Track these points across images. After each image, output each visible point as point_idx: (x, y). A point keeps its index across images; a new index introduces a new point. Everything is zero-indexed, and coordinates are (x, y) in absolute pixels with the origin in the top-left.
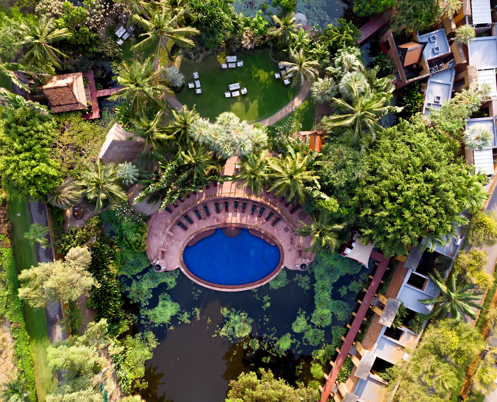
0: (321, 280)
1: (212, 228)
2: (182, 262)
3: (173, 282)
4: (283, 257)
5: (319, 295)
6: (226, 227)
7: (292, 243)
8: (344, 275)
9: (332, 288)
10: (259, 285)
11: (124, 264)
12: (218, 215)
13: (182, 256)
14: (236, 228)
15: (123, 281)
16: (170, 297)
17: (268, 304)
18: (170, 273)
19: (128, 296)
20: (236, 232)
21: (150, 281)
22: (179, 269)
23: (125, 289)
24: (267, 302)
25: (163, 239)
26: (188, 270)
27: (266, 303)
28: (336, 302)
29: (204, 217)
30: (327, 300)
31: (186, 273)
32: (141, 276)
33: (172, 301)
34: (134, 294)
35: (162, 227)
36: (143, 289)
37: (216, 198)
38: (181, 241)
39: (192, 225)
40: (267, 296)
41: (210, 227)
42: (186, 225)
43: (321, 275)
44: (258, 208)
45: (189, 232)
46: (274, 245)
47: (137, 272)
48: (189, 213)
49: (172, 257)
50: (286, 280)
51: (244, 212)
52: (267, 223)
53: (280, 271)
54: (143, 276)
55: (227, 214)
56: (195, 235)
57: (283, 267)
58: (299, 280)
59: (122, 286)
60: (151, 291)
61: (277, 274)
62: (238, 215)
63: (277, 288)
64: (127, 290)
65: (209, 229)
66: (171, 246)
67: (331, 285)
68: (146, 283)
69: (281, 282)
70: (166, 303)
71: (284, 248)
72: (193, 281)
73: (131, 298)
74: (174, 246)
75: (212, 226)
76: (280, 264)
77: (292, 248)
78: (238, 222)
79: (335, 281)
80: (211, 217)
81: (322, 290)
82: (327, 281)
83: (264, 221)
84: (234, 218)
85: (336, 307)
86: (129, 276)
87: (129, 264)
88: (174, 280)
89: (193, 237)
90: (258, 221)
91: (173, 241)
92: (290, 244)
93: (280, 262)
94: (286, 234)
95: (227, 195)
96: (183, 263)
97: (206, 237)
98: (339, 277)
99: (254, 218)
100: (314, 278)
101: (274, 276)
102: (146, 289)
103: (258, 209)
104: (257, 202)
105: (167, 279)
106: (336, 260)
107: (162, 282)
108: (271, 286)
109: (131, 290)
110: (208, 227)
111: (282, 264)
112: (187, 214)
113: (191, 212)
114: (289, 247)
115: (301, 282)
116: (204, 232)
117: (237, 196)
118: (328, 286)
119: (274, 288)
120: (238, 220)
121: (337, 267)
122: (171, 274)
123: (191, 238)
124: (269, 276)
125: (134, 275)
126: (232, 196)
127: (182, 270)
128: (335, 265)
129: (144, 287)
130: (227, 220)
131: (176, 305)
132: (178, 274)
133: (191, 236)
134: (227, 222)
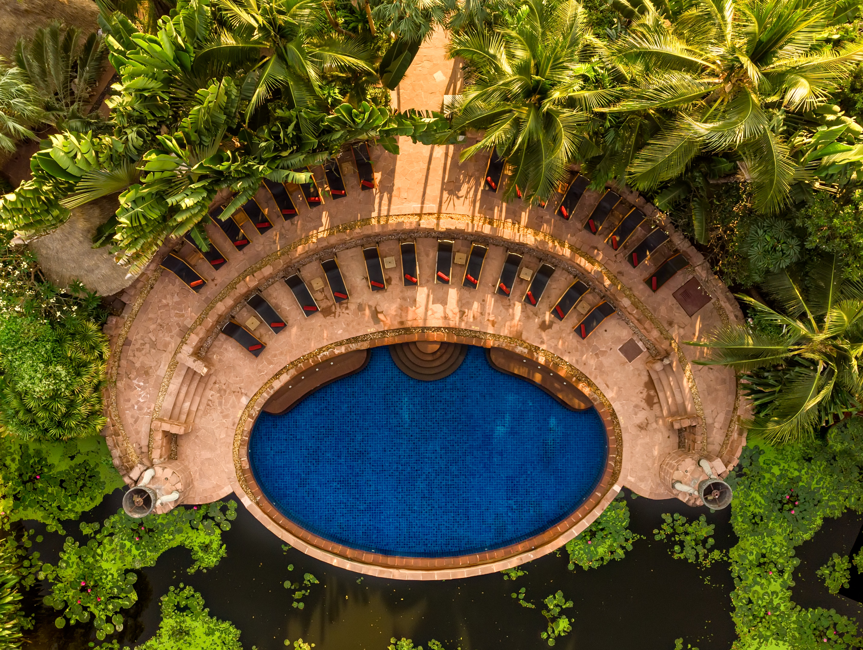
0: (754, 533)
1: (354, 347)
2: (243, 471)
3: (215, 546)
4: (620, 454)
5: (746, 589)
6: (407, 344)
7: (650, 402)
8: (838, 514)
9: (796, 562)
10: (530, 557)
11: (32, 480)
12: (378, 296)
13: (244, 451)
14: (443, 344)
15: (28, 544)
16: (202, 602)
17: (563, 624)
18: (202, 512)
19: (48, 601)
20: (444, 358)
21: (128, 544)
22: (233, 496)
23: (36, 573)
24: (561, 614)
25: (173, 387)
26: (266, 503)
27: (554, 619)
28: (810, 614)
29: (324, 304)
30: (777, 608)
31: (258, 514)
32: (97, 526)
33: (211, 615)
34: (71, 593)
35: (166, 345)
36: (103, 572)
37: (367, 231)
38: (239, 393)
39: (282, 337)
40: (559, 595)
41: (349, 341)
42: (257, 335)
43: (754, 516)
44: (524, 270)
45: (270, 363)
46: (583, 406)
47: (79, 509)
48: (271, 290)
49: (206, 454)
50: (628, 533)
51: (474, 285)
52: (558, 325)
53: (605, 504)
54: (102, 526)
55: (409, 293)
56: (293, 372)
57: (617, 488)
58: (674, 534)
59: (26, 563)
60: (133, 578)
61: (597, 513)
62: (453, 294)
63: (596, 565)
64: (41, 576)
65: (343, 350)
66: (205, 413)
67: (792, 553)
68: (113, 551)
69: (608, 542)
70: (189, 622)
71: (621, 419)
72: (286, 544)
73: (60, 607)
74: (215, 415)
75: (356, 340)
76: (606, 478)
77: (651, 420)
78: (452, 324)
79: (807, 537)
80: (353, 307)
81: (757, 571)
82: (778, 539)
83: (548, 317)
84: (438, 308)
85: (809, 632)
86: (53, 526)
87: (50, 480)
88: (216, 538)
89: (285, 378)
90: (527, 317)
91: (209, 394)
92: (644, 404)
93: (609, 470)
94: (630, 367)
95: (410, 223)
96: (249, 475)
97: (335, 381)
98: (819, 522)
99: (510, 306)
100: (731, 527)
101: (586, 523)
102: (114, 571)
103: (526, 275)
104: (521, 247)
105: (192, 534)
106: (809, 460)
107: (174, 544)
108: (573, 558)
109: (57, 579)
110: (341, 344)
111: (615, 477)
112: (264, 295)
113: (277, 286)
114: (641, 416)
115: (682, 544)
116: (326, 362)
117: (445, 224)
118: (781, 555)
119: (585, 565)
120: (450, 315)
121: (814, 485)
122: (206, 517)
123: (277, 385)
124: (566, 523)
125: (69, 521)
126: (427, 223)
127: (247, 502)
128: (804, 477)
129: (105, 565)
130: (410, 316)
131: (225, 631)
132: (232, 515)
133: (277, 376)
134: (409, 324)
